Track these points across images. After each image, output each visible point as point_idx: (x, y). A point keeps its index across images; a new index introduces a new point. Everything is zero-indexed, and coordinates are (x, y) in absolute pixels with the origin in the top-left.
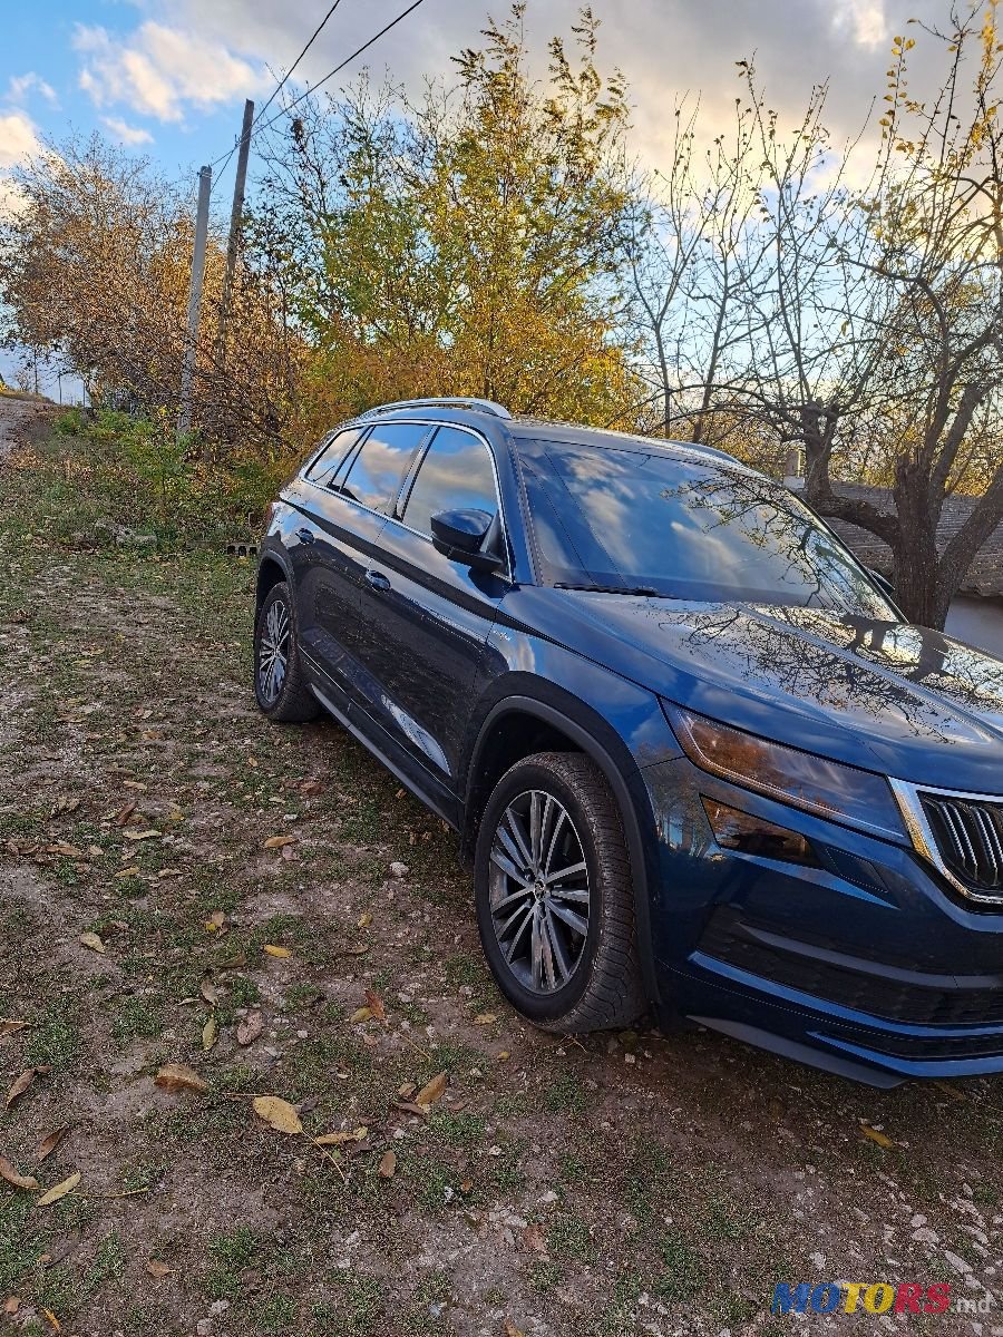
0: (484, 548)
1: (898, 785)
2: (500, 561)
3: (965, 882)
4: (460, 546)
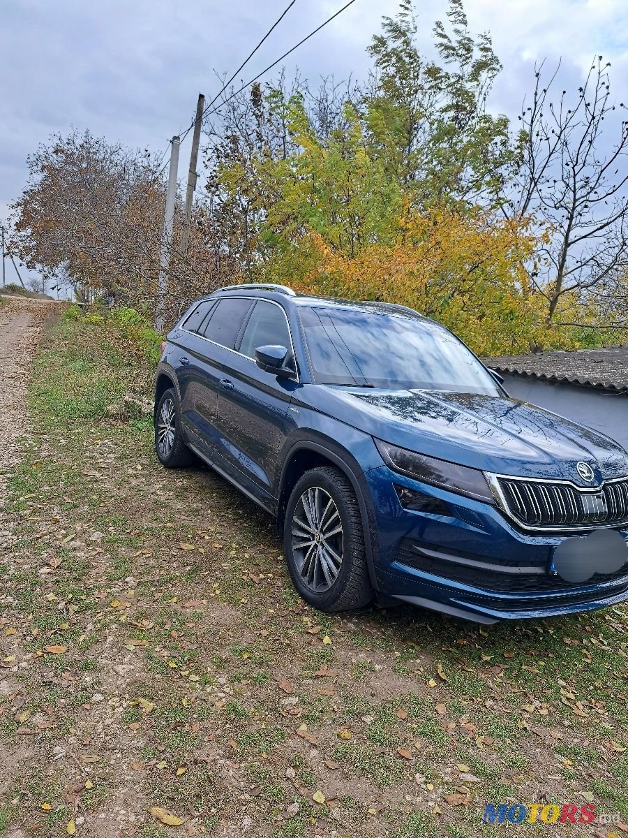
0: (283, 365)
1: (488, 474)
2: (293, 372)
3: (522, 521)
4: (271, 365)
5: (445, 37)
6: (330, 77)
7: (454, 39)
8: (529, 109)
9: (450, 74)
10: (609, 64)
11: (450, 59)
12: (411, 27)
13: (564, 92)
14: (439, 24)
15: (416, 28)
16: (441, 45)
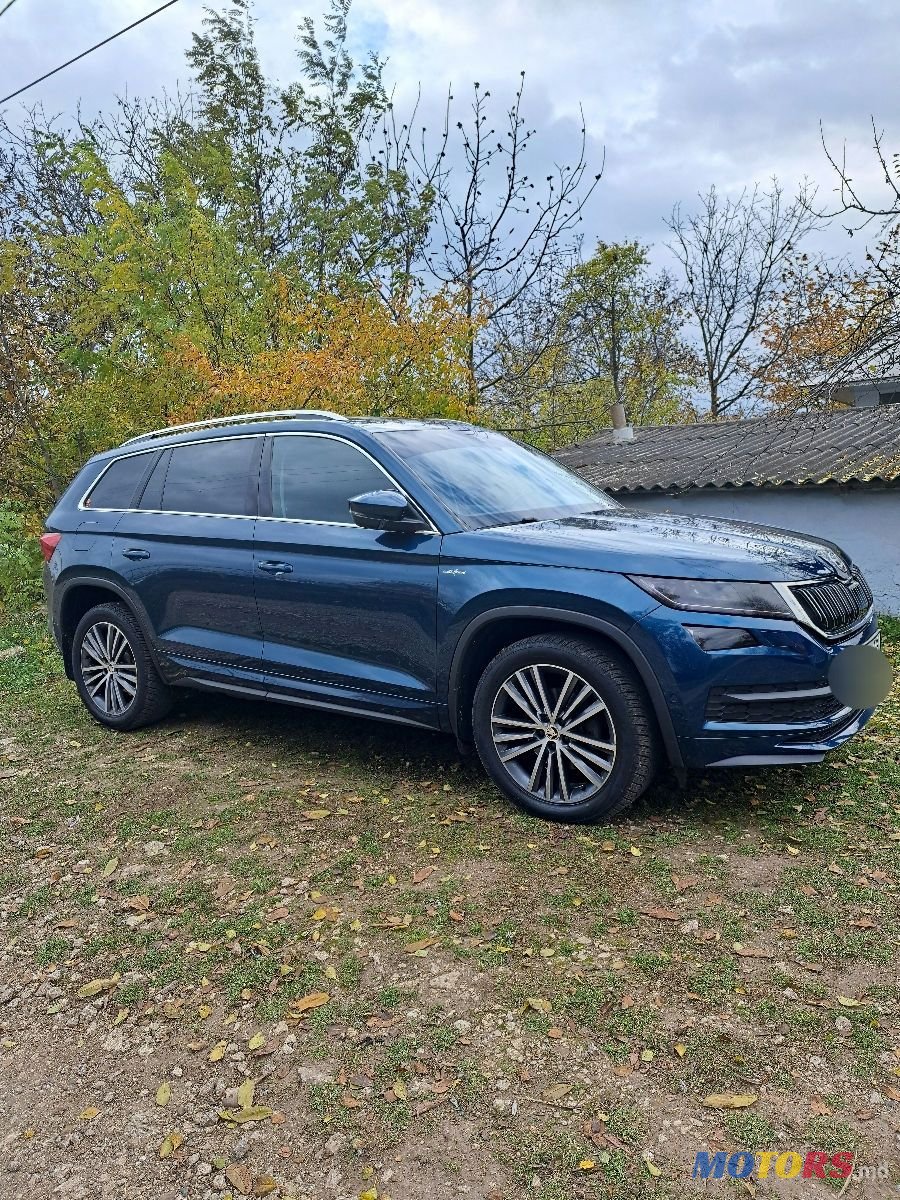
1: (778, 585)
4: (389, 517)
5: (314, 45)
6: (38, 106)
7: (326, 55)
8: (381, 152)
9: (322, 101)
10: (487, 94)
11: (317, 79)
12: (245, 30)
13: (424, 129)
14: (309, 23)
15: (251, 33)
16: (307, 54)
